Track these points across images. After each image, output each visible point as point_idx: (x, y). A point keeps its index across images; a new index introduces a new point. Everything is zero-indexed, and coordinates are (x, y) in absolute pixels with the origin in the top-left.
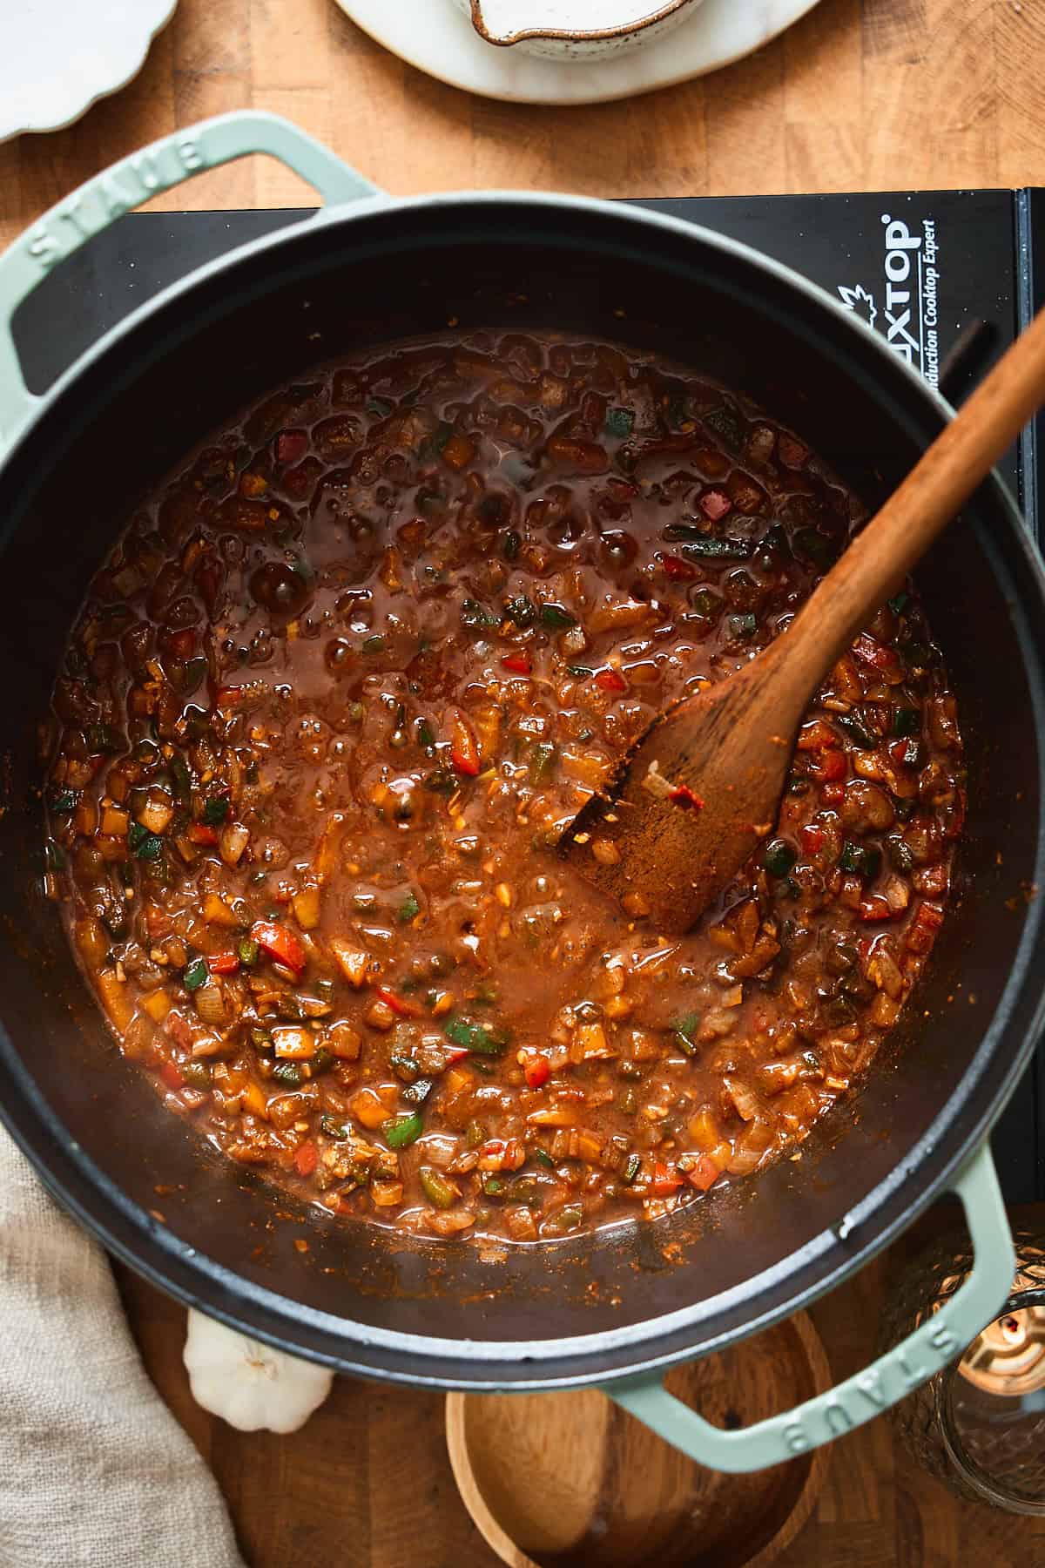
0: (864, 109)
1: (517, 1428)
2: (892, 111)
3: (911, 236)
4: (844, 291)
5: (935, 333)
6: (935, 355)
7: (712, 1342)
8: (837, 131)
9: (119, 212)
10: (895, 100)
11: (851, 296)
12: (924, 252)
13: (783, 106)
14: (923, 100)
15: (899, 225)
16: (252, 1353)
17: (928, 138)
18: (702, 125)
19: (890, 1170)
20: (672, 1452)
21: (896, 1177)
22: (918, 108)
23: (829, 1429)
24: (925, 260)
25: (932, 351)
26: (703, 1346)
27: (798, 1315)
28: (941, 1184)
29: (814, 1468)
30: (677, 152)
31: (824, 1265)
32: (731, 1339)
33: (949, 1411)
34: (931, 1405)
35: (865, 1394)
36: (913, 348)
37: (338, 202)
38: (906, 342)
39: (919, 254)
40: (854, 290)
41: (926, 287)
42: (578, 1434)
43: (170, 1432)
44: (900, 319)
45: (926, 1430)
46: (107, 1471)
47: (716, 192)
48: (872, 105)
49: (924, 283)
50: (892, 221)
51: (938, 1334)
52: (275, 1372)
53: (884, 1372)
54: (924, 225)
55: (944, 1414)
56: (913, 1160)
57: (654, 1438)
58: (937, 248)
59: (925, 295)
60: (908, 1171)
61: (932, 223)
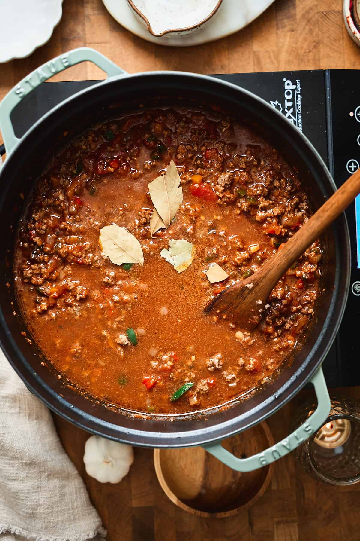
0: (277, 46)
1: (177, 461)
2: (286, 46)
3: (293, 85)
4: (272, 102)
5: (301, 115)
6: (301, 122)
7: (236, 431)
8: (269, 53)
9: (43, 80)
10: (287, 43)
11: (274, 104)
12: (297, 90)
13: (252, 46)
14: (296, 43)
15: (289, 82)
16: (105, 459)
17: (297, 55)
18: (227, 52)
19: (291, 376)
20: (225, 466)
21: (293, 378)
22: (294, 45)
23: (274, 458)
24: (297, 92)
25: (300, 121)
26: (234, 432)
27: (263, 422)
28: (307, 380)
29: (270, 471)
30: (219, 61)
31: (271, 406)
32: (242, 430)
33: (311, 453)
34: (306, 451)
35: (284, 446)
36: (294, 120)
37: (112, 76)
38: (292, 118)
39: (295, 90)
40: (275, 102)
41: (298, 101)
42: (196, 462)
44: (290, 111)
45: (304, 459)
47: (232, 72)
48: (280, 45)
49: (297, 99)
50: (287, 80)
51: (307, 427)
52: (112, 465)
53: (290, 439)
54: (296, 82)
55: (310, 454)
56: (298, 373)
58: (301, 88)
59: (297, 103)
60: (297, 376)
61: (299, 81)
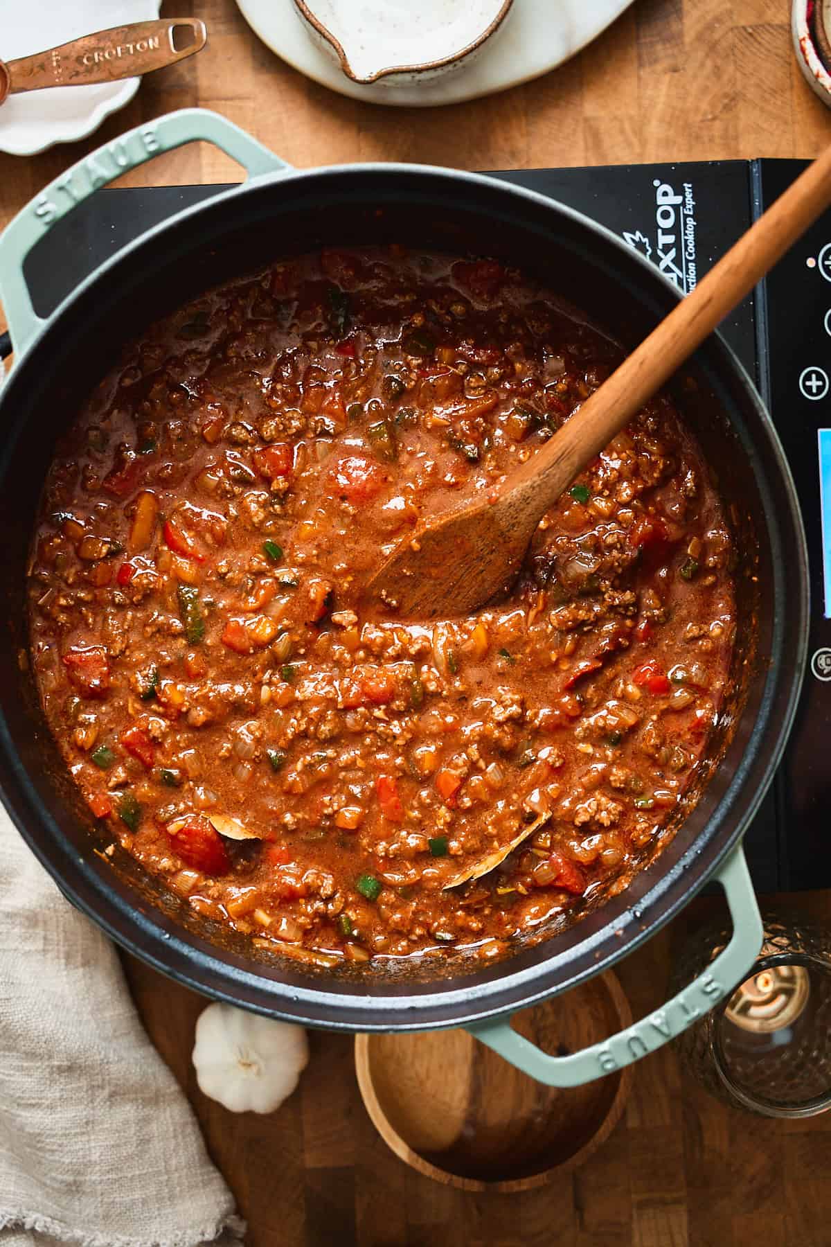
0: (640, 106)
1: (408, 1062)
2: (660, 107)
3: (675, 195)
4: (627, 235)
5: (694, 265)
7: (545, 993)
8: (621, 121)
9: (100, 184)
10: (662, 99)
11: (632, 239)
12: (684, 207)
13: (581, 105)
14: (683, 99)
15: (666, 188)
16: (242, 1056)
17: (686, 126)
18: (523, 119)
19: (671, 868)
20: (519, 1074)
21: (676, 871)
22: (679, 104)
23: (631, 1055)
24: (685, 212)
25: (692, 278)
26: (539, 996)
27: (607, 972)
28: (708, 875)
29: (622, 1084)
30: (506, 140)
32: (558, 991)
33: (718, 1043)
34: (706, 1039)
35: (655, 1028)
36: (678, 276)
37: (258, 174)
38: (673, 271)
39: (681, 208)
41: (687, 232)
42: (452, 1065)
43: (157, 1068)
44: (668, 255)
45: (702, 1057)
46: (111, 1095)
47: (534, 166)
48: (646, 102)
49: (685, 229)
50: (661, 184)
51: (708, 984)
52: (259, 1071)
53: (669, 1012)
54: (684, 187)
55: (715, 1046)
56: (687, 859)
57: (507, 1065)
58: (694, 203)
59: (686, 238)
60: (684, 866)
61: (690, 186)
